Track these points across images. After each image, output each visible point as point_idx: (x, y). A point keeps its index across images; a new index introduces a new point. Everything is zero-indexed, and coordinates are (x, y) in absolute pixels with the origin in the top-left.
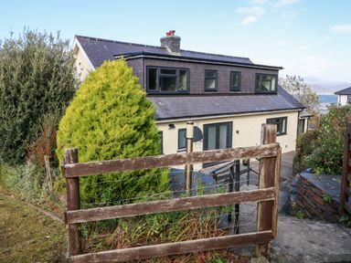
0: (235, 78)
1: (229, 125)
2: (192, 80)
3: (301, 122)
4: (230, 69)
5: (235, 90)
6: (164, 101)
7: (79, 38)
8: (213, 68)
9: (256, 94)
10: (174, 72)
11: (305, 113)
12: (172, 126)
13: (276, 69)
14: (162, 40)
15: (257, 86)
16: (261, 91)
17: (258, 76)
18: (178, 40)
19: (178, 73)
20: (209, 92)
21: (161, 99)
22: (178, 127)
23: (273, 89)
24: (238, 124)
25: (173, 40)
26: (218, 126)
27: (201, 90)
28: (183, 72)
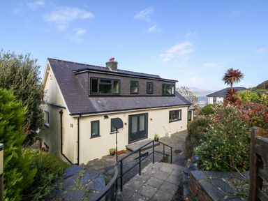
0: (149, 86)
1: (146, 116)
2: (122, 87)
3: (189, 112)
4: (146, 81)
5: (150, 93)
6: (102, 100)
7: (50, 60)
8: (136, 80)
9: (163, 96)
10: (110, 82)
11: (192, 107)
12: (106, 117)
13: (174, 82)
14: (107, 64)
15: (163, 91)
16: (165, 94)
17: (164, 85)
18: (116, 63)
19: (112, 82)
20: (133, 95)
21: (100, 98)
22: (111, 117)
23: (173, 93)
24: (151, 114)
25: (113, 64)
26: (138, 116)
27: (128, 93)
28: (116, 82)
